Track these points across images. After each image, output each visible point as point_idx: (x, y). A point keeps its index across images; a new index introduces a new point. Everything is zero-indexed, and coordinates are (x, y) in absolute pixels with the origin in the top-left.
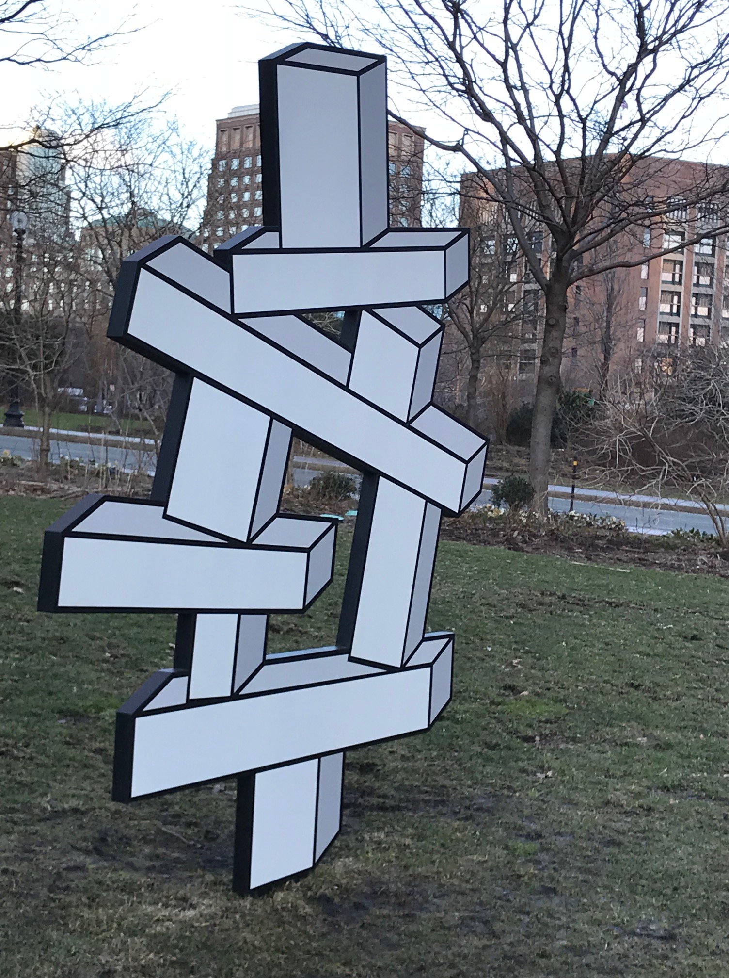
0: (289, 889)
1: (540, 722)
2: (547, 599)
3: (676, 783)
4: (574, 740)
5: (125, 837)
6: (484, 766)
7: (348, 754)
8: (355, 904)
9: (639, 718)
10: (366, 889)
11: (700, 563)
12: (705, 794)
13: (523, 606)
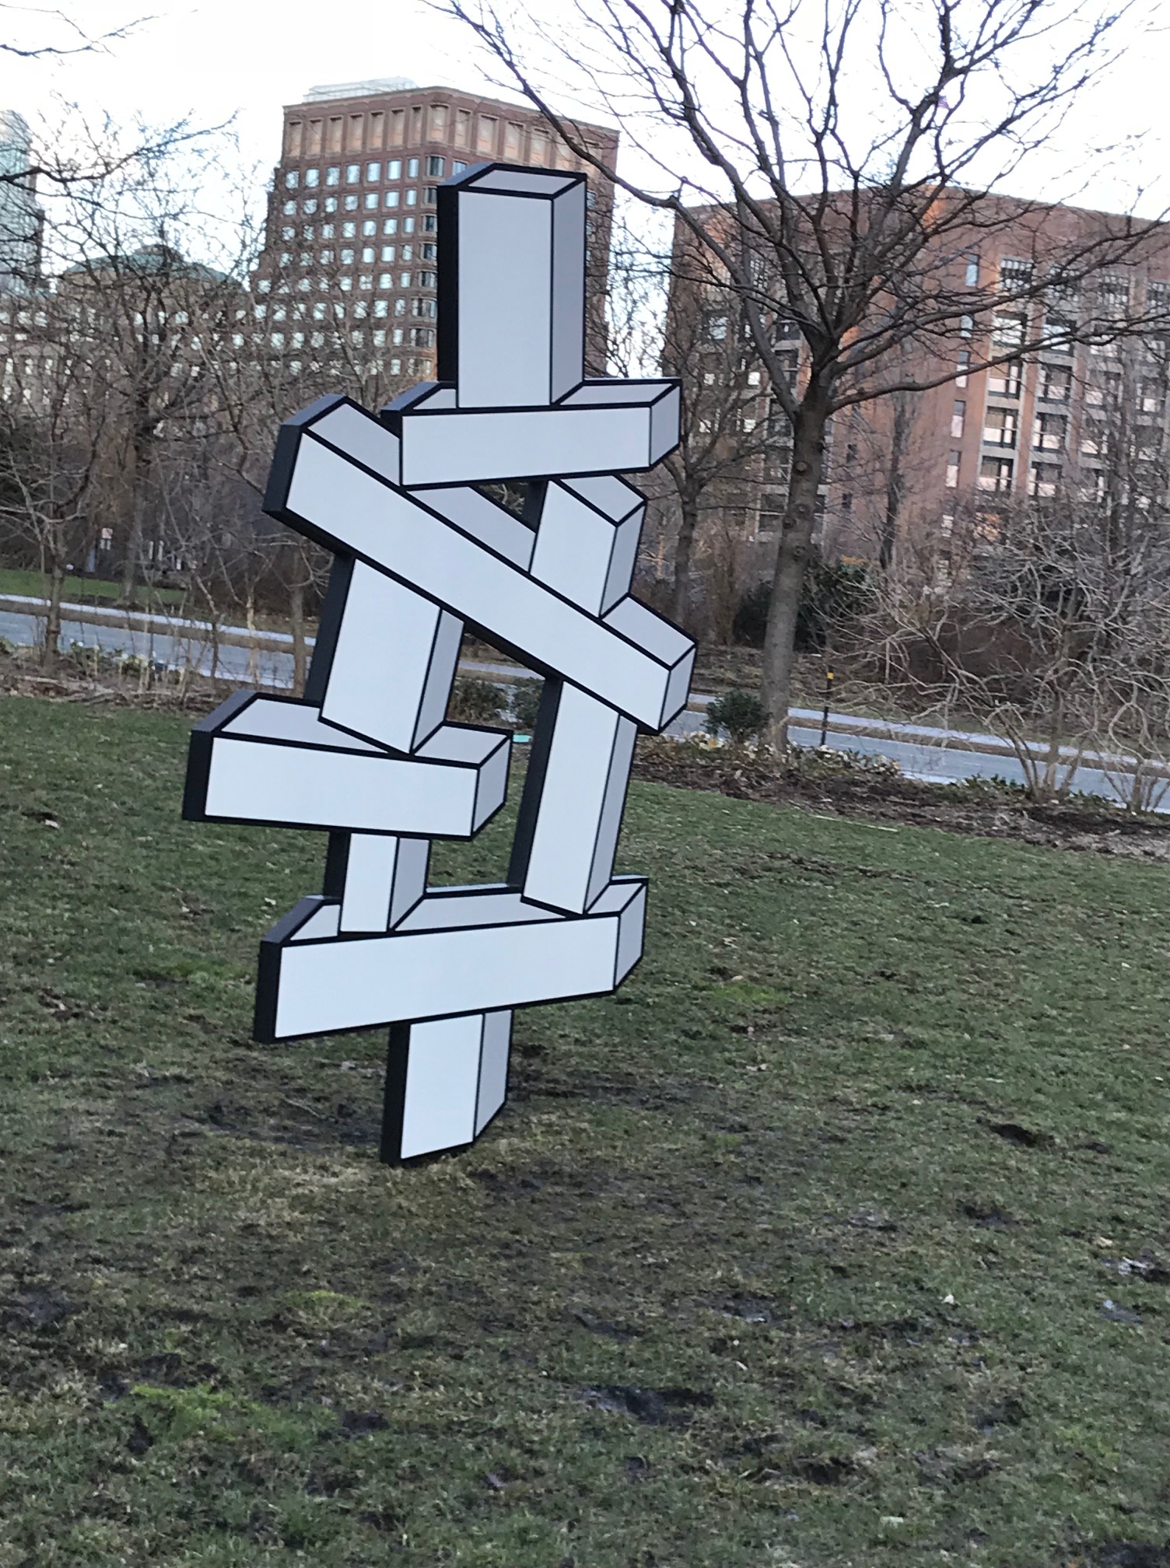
0: (445, 1162)
1: (756, 1011)
2: (777, 864)
3: (923, 1083)
4: (799, 1033)
5: (243, 1108)
6: (680, 1055)
7: (517, 1011)
8: (523, 1181)
9: (887, 1013)
10: (535, 1169)
11: (998, 823)
12: (956, 1096)
13: (743, 872)
